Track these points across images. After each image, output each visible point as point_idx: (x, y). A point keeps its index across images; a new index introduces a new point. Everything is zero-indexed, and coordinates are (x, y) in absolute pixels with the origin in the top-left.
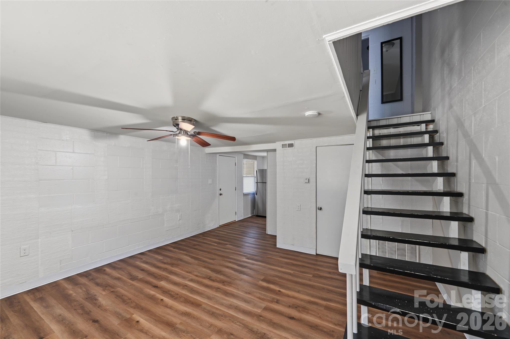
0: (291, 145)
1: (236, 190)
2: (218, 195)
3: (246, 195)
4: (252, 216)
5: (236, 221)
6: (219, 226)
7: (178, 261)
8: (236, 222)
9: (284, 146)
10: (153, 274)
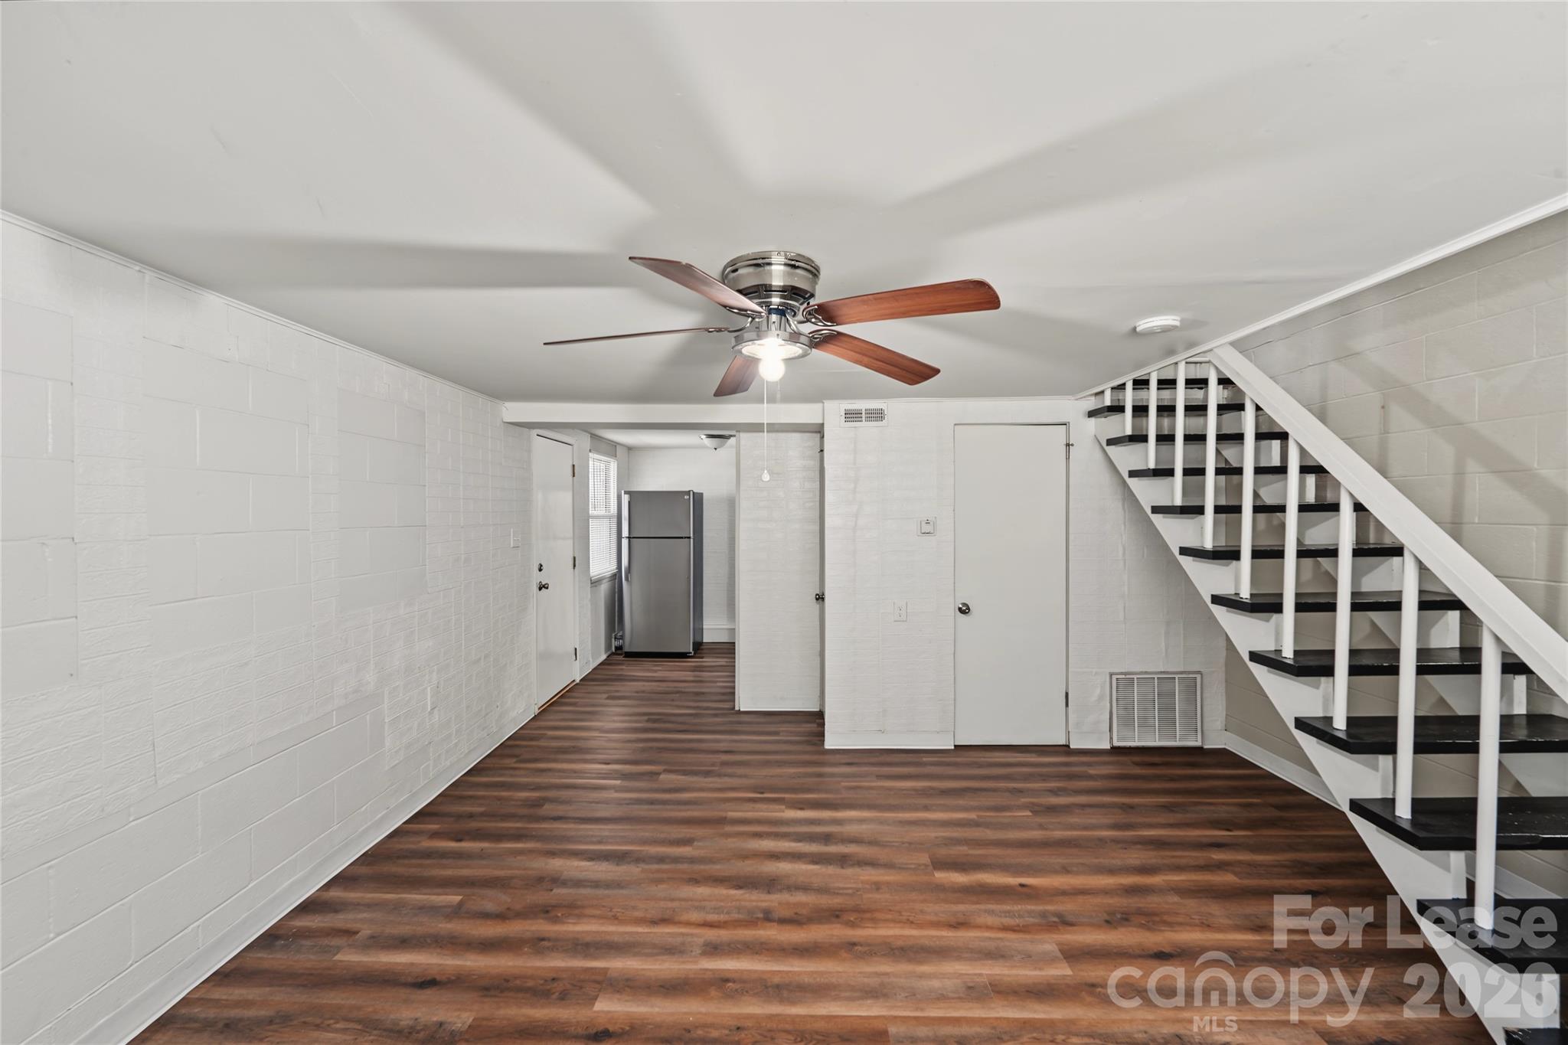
0: (877, 415)
1: (574, 566)
2: (535, 588)
3: (595, 583)
4: (608, 657)
5: (578, 681)
6: (537, 712)
7: (551, 890)
8: (577, 684)
9: (852, 416)
10: (507, 981)
